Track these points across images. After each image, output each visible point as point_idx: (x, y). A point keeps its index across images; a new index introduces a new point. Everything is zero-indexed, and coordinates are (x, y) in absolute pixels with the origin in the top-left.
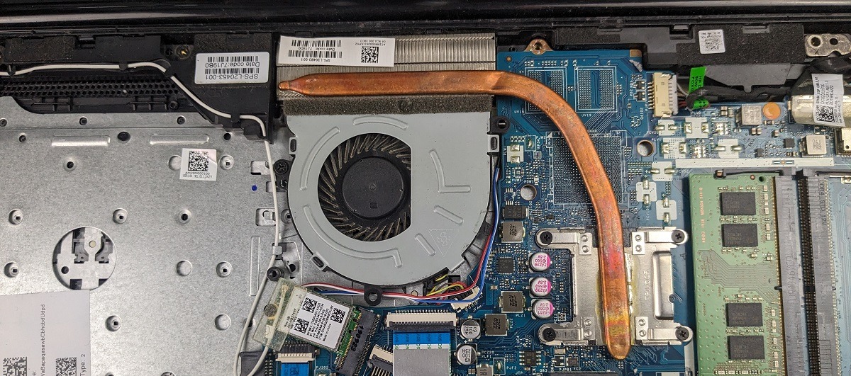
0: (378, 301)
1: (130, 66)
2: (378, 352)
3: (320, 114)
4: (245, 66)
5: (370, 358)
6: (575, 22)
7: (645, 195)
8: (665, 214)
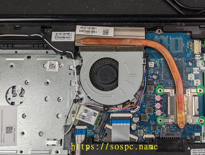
0: (108, 110)
1: (31, 35)
2: (107, 126)
3: (90, 51)
4: (67, 36)
5: (105, 128)
6: (170, 24)
7: (191, 78)
8: (197, 84)
